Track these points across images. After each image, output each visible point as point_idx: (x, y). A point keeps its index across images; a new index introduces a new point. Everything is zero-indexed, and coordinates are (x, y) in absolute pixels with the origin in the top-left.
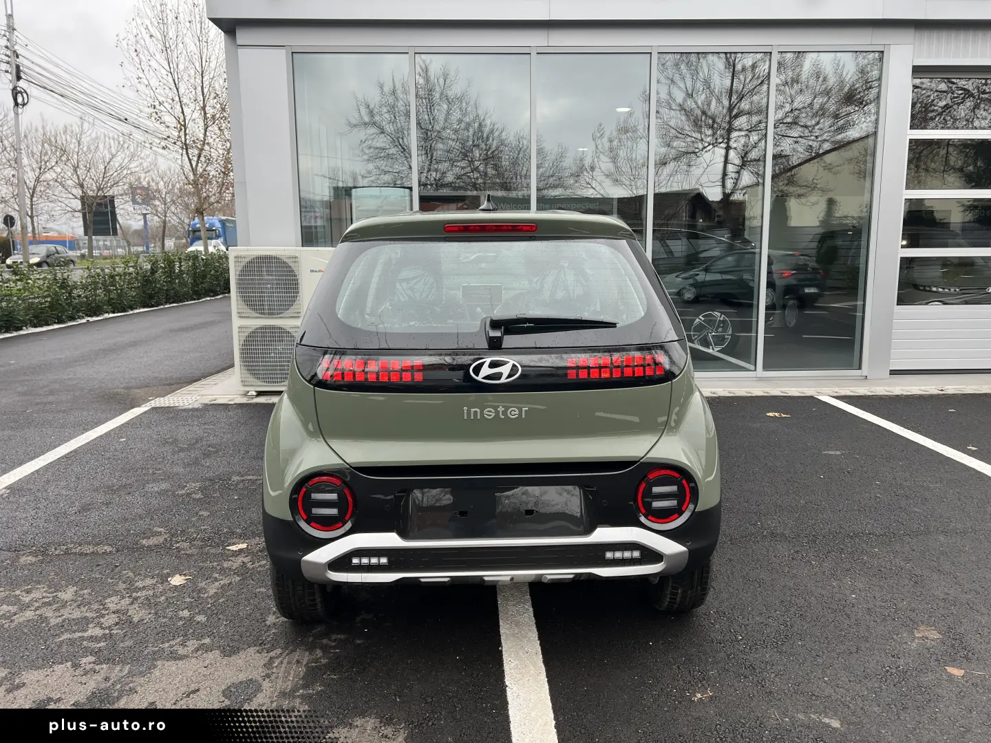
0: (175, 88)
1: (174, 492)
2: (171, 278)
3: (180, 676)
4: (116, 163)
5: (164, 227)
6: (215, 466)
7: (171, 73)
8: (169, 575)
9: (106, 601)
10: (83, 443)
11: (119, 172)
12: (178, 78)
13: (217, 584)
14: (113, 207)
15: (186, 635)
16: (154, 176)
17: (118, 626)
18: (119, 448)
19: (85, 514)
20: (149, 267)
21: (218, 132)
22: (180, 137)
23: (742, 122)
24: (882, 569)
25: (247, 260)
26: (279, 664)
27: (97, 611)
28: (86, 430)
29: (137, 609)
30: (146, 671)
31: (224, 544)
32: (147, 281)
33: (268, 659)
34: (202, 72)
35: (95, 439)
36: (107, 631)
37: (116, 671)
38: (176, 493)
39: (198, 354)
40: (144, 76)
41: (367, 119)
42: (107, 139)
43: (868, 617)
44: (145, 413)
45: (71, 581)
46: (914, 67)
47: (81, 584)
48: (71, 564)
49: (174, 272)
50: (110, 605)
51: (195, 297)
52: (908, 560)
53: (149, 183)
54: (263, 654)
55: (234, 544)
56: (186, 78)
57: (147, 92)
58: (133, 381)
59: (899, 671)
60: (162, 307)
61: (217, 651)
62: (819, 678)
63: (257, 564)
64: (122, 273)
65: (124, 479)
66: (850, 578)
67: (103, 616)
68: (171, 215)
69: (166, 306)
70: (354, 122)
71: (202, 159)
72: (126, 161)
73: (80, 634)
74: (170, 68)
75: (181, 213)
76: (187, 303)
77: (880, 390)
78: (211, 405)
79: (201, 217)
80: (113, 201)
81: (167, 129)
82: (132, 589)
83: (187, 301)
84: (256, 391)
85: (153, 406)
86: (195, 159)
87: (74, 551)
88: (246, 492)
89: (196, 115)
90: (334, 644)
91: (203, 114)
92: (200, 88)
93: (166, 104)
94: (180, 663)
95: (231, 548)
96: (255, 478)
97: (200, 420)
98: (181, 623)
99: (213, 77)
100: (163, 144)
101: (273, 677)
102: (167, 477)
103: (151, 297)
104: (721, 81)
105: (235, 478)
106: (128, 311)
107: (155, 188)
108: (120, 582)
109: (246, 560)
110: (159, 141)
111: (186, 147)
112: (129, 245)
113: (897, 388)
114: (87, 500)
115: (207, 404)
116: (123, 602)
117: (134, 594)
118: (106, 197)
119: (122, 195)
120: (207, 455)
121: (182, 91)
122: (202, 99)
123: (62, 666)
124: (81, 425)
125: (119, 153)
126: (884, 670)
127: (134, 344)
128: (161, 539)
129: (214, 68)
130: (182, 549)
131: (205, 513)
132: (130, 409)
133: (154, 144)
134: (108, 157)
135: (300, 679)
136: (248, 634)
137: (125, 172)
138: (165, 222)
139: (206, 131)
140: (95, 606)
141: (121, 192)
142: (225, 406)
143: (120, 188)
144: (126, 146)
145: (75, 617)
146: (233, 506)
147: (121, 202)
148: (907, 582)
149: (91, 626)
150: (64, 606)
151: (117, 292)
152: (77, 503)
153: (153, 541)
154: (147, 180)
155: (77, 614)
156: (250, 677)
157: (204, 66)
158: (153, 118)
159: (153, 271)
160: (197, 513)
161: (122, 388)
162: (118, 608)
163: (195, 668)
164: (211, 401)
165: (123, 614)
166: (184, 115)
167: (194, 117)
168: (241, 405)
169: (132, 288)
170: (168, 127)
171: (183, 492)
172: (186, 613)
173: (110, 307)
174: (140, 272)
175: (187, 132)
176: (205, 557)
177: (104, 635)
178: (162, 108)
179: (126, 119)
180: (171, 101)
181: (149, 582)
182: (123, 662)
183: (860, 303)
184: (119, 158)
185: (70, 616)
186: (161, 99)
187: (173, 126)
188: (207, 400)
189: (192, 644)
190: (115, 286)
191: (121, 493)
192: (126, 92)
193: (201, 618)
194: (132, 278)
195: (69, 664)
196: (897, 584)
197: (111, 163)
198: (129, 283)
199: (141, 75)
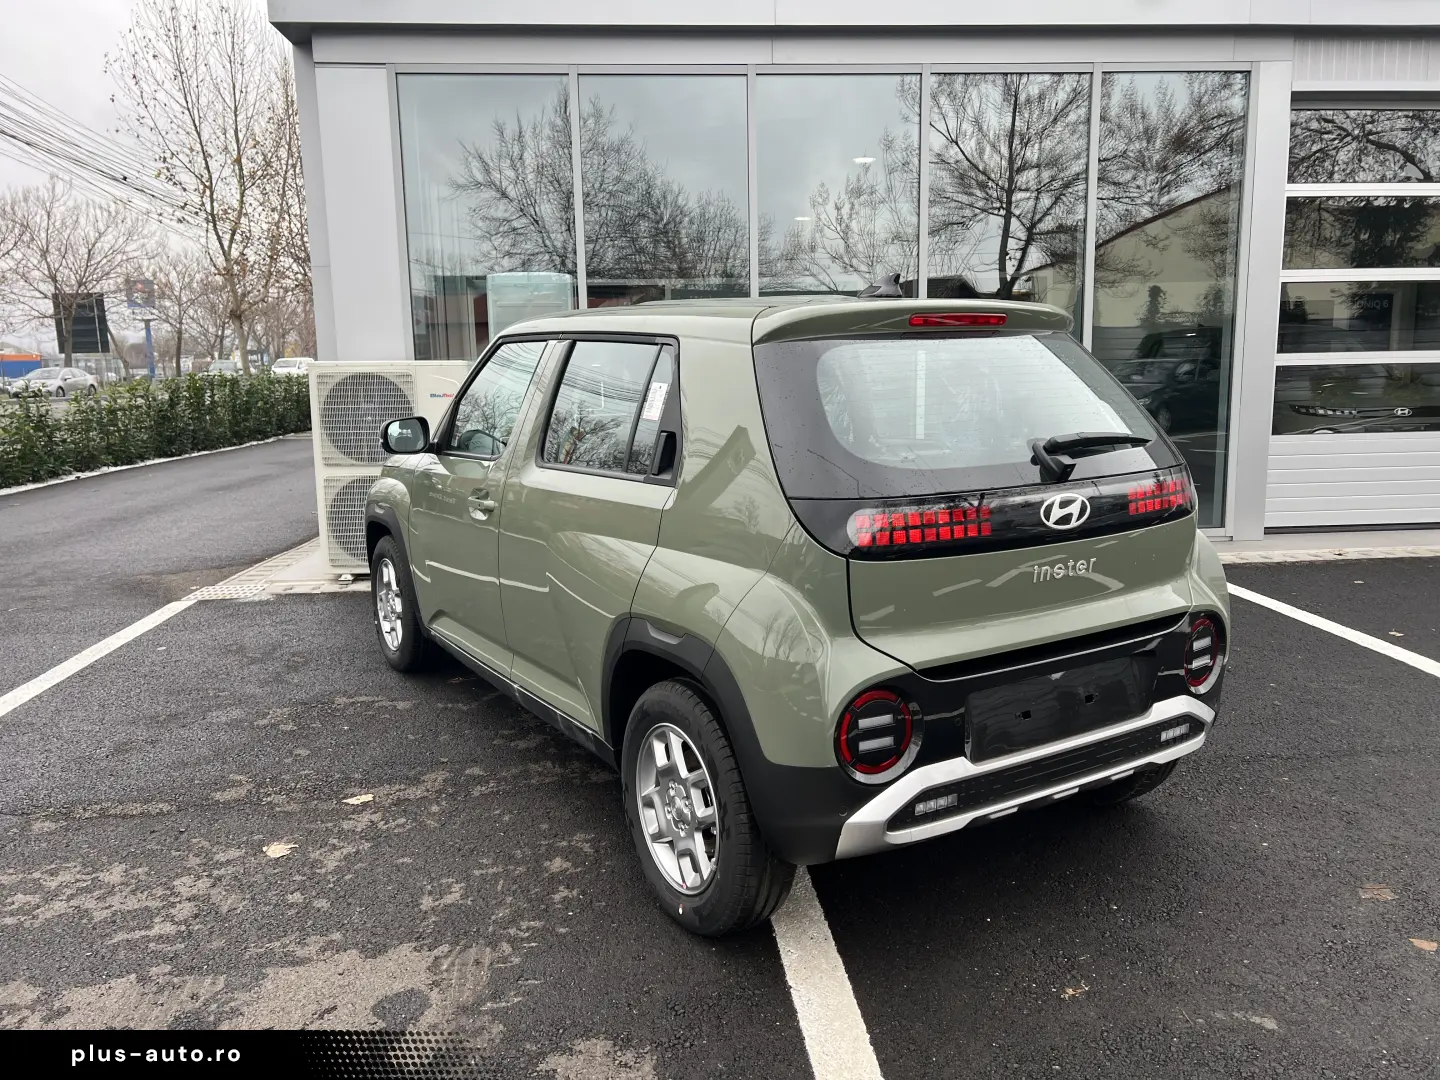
0: (195, 133)
1: (252, 723)
2: (199, 413)
3: (305, 989)
4: (105, 244)
5: (180, 339)
6: (308, 684)
7: (188, 109)
8: (262, 843)
9: (175, 883)
10: (103, 655)
11: (109, 258)
12: (200, 117)
13: (337, 854)
14: (102, 311)
15: (304, 929)
16: (162, 264)
17: (198, 920)
18: (157, 660)
19: (121, 758)
20: (166, 397)
21: (260, 197)
22: (203, 204)
23: (1028, 177)
24: (1299, 806)
25: (337, 380)
26: (449, 966)
27: (163, 898)
28: (103, 636)
29: (224, 893)
30: (251, 982)
31: (339, 795)
32: (164, 418)
33: (431, 960)
34: (236, 108)
35: (120, 648)
36: (183, 928)
37: (205, 984)
38: (255, 723)
39: (254, 524)
40: (146, 114)
41: (480, 177)
42: (92, 210)
43: (1290, 873)
44: (189, 608)
45: (115, 856)
46: (1293, 93)
47: (131, 859)
48: (112, 831)
49: (203, 405)
50: (182, 890)
51: (235, 441)
52: (1331, 792)
53: (154, 274)
54: (423, 952)
55: (353, 795)
56: (211, 116)
57: (154, 138)
58: (163, 563)
59: (1347, 947)
60: (187, 456)
61: (354, 951)
62: (1237, 961)
63: (392, 824)
64: (127, 406)
65: (173, 706)
66: (1255, 819)
67: (173, 905)
68: (189, 321)
69: (193, 455)
70: (461, 181)
71: (238, 237)
72: (121, 241)
73: (143, 933)
74: (187, 102)
75: (203, 319)
76: (223, 450)
77: (1254, 556)
78: (286, 595)
79: (238, 323)
80: (102, 301)
81: (184, 194)
82: (209, 865)
83: (224, 447)
84: (352, 575)
85: (200, 598)
86: (228, 236)
87: (112, 812)
88: (359, 720)
89: (227, 172)
90: (527, 934)
91: (237, 171)
92: (232, 132)
93: (181, 156)
94: (301, 969)
95: (351, 801)
96: (370, 699)
97: (274, 618)
98: (293, 911)
99: (252, 116)
100: (179, 214)
101: (443, 986)
102: (240, 702)
103: (171, 441)
104: (997, 120)
105: (341, 700)
106: (136, 463)
107: (164, 281)
108: (191, 856)
109: (375, 817)
110: (171, 211)
111: (213, 219)
112: (127, 365)
113: (1276, 552)
114: (119, 738)
115: (281, 595)
116: (200, 883)
117: (216, 873)
118: (91, 294)
119: (115, 292)
120: (293, 668)
121: (205, 136)
122: (236, 148)
123: (123, 980)
124: (93, 629)
125: (110, 229)
126: (1324, 945)
127: (155, 510)
128: (243, 792)
129: (253, 101)
130: (277, 805)
131: (304, 752)
132: (164, 605)
133: (165, 215)
134: (93, 236)
135: (484, 987)
136: (397, 925)
137: (119, 257)
138: (180, 332)
139: (242, 195)
140: (160, 892)
141: (113, 288)
142: (309, 598)
143: (111, 281)
144: (120, 217)
145: (130, 908)
146: (343, 740)
147: (113, 302)
148: (1336, 822)
149: (157, 920)
150: (111, 892)
151: (120, 435)
152: (107, 743)
153: (230, 795)
154: (151, 270)
155: (132, 904)
156: (410, 986)
157: (237, 99)
158: (163, 177)
159: (173, 403)
160: (291, 753)
161: (148, 574)
162: (194, 892)
163: (326, 975)
164: (285, 590)
165: (203, 901)
166: (209, 172)
167: (223, 175)
168: (333, 595)
169: (142, 428)
170: (185, 190)
171: (265, 722)
172: (297, 897)
173: (110, 457)
174: (153, 404)
175: (215, 197)
176: (315, 815)
177: (180, 932)
178: (175, 161)
179: (125, 178)
180: (188, 152)
181: (234, 853)
182: (217, 973)
183: (1221, 433)
184: (110, 237)
185: (124, 907)
186: (174, 148)
187: (193, 188)
188: (279, 589)
189: (315, 943)
190: (116, 425)
191: (172, 725)
192: (121, 138)
193: (322, 904)
194: (141, 414)
195: (133, 977)
196: (1323, 826)
197: (99, 245)
198: (138, 421)
199: (143, 112)
